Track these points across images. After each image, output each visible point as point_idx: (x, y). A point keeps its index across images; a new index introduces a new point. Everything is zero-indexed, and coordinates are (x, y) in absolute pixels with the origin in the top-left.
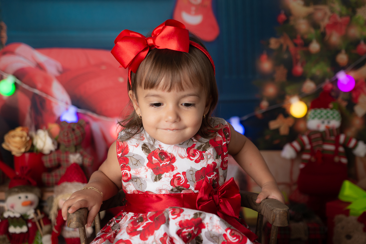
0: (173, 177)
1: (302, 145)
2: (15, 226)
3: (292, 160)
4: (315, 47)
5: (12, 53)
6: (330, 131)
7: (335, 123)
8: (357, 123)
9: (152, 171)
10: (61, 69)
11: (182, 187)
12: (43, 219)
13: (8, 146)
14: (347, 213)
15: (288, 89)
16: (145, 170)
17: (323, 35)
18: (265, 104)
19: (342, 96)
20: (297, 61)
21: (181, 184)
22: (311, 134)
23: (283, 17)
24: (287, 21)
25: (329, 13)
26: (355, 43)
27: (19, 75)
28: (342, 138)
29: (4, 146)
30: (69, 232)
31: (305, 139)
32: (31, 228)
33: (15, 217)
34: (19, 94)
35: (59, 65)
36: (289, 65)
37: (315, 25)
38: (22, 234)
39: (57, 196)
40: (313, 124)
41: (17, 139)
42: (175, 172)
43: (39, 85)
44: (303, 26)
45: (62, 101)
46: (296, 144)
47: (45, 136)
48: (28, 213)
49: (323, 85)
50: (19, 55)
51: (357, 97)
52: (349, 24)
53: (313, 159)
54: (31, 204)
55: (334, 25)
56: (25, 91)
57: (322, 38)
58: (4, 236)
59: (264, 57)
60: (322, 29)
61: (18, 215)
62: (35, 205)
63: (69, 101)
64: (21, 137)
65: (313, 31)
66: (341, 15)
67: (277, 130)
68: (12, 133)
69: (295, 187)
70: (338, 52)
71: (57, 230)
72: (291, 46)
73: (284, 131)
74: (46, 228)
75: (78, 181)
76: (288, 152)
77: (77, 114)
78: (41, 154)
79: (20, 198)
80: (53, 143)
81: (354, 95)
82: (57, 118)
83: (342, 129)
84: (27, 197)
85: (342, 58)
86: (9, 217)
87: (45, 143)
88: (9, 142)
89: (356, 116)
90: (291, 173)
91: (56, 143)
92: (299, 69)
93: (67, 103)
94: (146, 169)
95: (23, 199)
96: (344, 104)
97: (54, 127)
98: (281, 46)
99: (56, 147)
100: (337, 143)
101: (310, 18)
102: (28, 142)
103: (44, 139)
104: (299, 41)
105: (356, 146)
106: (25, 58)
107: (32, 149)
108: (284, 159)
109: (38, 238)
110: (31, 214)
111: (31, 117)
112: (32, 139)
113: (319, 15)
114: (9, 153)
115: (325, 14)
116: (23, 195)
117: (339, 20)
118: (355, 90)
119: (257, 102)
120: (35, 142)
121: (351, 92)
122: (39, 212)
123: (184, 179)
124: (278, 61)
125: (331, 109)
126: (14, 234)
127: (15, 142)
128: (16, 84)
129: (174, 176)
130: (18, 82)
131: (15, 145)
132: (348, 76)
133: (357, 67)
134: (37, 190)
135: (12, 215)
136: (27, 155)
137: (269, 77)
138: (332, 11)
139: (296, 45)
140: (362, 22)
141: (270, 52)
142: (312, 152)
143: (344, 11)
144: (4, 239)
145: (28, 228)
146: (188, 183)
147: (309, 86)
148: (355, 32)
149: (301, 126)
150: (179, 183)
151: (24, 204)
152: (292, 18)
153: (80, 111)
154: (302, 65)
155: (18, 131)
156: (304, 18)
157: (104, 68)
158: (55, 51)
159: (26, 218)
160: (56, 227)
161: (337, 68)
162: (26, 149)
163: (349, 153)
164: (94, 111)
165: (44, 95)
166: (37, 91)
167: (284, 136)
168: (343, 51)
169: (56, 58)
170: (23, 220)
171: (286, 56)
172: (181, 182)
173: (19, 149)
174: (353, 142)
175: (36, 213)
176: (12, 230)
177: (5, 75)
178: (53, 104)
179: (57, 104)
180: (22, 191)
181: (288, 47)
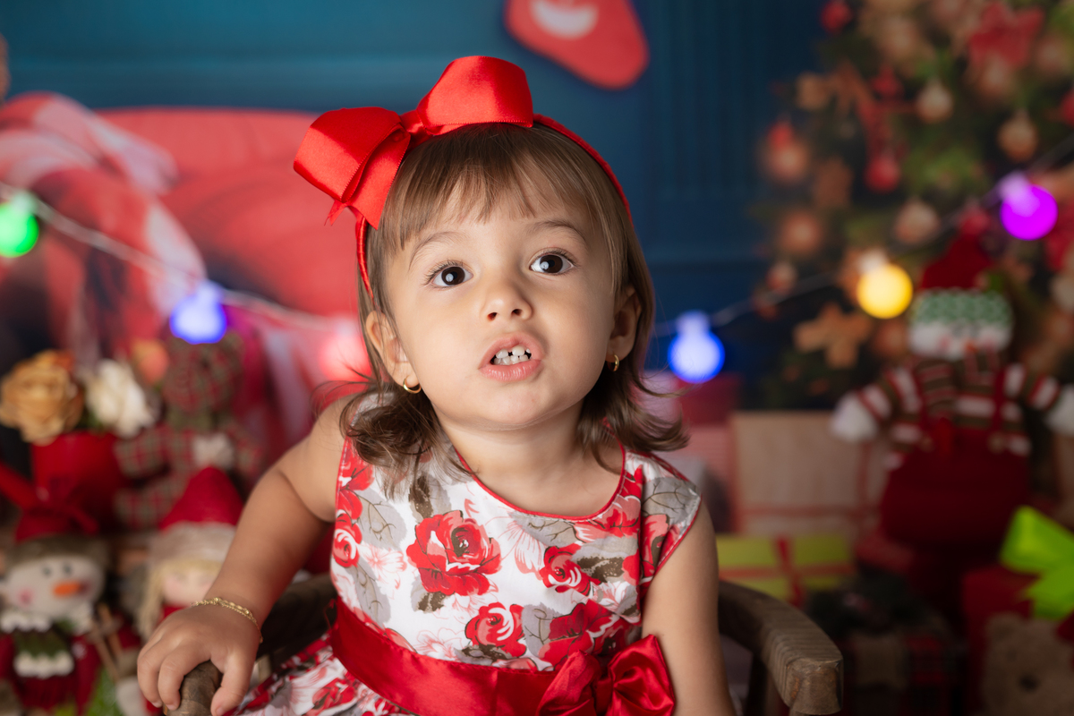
0: (476, 614)
1: (895, 398)
2: (35, 654)
3: (865, 446)
4: (936, 101)
5: (23, 123)
6: (979, 357)
7: (994, 334)
8: (1061, 329)
9: (417, 573)
10: (171, 171)
11: (500, 650)
12: (118, 631)
14: (1025, 609)
15: (856, 230)
16: (400, 565)
17: (961, 66)
18: (783, 275)
19: (1015, 250)
20: (881, 144)
21: (500, 639)
22: (922, 366)
23: (839, 10)
24: (851, 25)
26: (1057, 90)
27: (49, 190)
28: (1014, 379)
31: (904, 381)
32: (83, 660)
33: (33, 630)
34: (50, 247)
35: (167, 160)
36: (858, 156)
37: (936, 35)
38: (55, 679)
40: (929, 337)
41: (41, 393)
42: (487, 599)
43: (109, 220)
44: (900, 40)
45: (177, 269)
46: (876, 397)
47: (124, 381)
48: (74, 618)
49: (959, 219)
50: (48, 131)
51: (1061, 253)
52: (1040, 33)
53: (927, 442)
54: (81, 588)
55: (994, 36)
57: (959, 76)
58: (4, 685)
59: (782, 132)
60: (958, 50)
61: (41, 623)
62: (93, 594)
63: (198, 268)
64: (53, 388)
65: (929, 53)
66: (1017, 5)
67: (819, 355)
68: (25, 373)
69: (872, 522)
70: (1003, 115)
72: (865, 101)
73: (841, 353)
74: (127, 659)
76: (852, 420)
78: (109, 436)
79: (47, 572)
80: (149, 403)
81: (1052, 249)
82: (160, 320)
83: (1014, 352)
84: (68, 569)
85: (1019, 135)
86: (17, 631)
87: (121, 404)
88: (15, 402)
89: (1056, 307)
90: (863, 479)
91: (156, 403)
92: (887, 169)
93: (192, 276)
94: (401, 559)
95: (57, 575)
96: (1021, 275)
97: (150, 354)
98: (833, 101)
99: (155, 416)
100: (998, 394)
101: (921, 14)
102: (71, 402)
103: (119, 392)
104: (889, 85)
105: (1055, 402)
106: (66, 138)
107: (84, 423)
108: (841, 443)
110: (81, 616)
111: (86, 314)
112: (82, 389)
113: (950, 5)
115: (969, 2)
116: (55, 565)
117: (1010, 18)
118: (1056, 230)
119: (759, 270)
120: (91, 405)
121: (1042, 240)
122: (105, 612)
123: (511, 625)
124: (824, 146)
125: (984, 291)
126: (34, 680)
127: (33, 404)
128: (38, 218)
129: (484, 611)
130: (47, 213)
131: (34, 411)
132: (1036, 191)
133: (1063, 163)
134: (99, 548)
135: (25, 623)
136: (69, 441)
137: (796, 195)
139: (878, 97)
141: (800, 119)
142: (923, 420)
144: (4, 694)
145: (75, 661)
146: (522, 641)
147: (918, 220)
148: (1057, 56)
149: (892, 339)
150: (492, 635)
151: (61, 591)
152: (866, 16)
153: (230, 298)
154: (898, 158)
155: (44, 367)
156: (904, 14)
158: (153, 119)
159: (66, 631)
161: (1001, 164)
162: (66, 423)
163: (1036, 423)
164: (272, 297)
165: (121, 251)
166: (101, 241)
167: (840, 370)
168: (1022, 114)
169: (159, 140)
170: (59, 636)
171: (846, 130)
172: (500, 631)
173: (45, 422)
174: (1046, 392)
175: (96, 616)
176: (27, 665)
177: (6, 190)
178: (149, 280)
179: (159, 280)
180: (55, 553)
181: (853, 104)
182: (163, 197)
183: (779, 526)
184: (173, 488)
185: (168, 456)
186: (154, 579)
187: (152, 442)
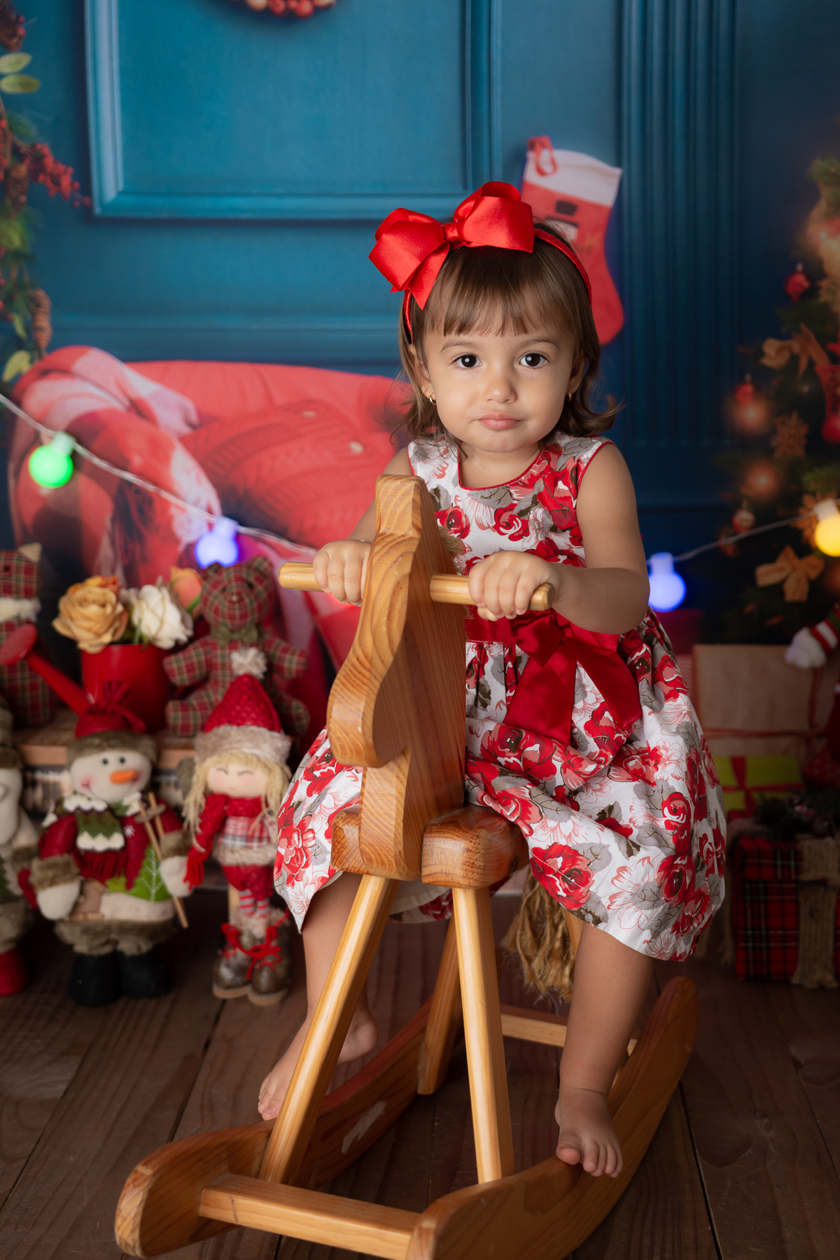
2: (93, 834)
3: (815, 672)
5: (65, 371)
10: (194, 417)
12: (162, 815)
13: (68, 628)
15: (811, 479)
18: (744, 517)
20: (837, 402)
23: (800, 281)
24: (812, 291)
27: (84, 431)
29: (58, 625)
30: (232, 852)
32: (132, 838)
33: (92, 810)
34: (83, 480)
35: (190, 405)
36: (815, 413)
38: (109, 853)
39: (204, 760)
41: (94, 610)
43: (137, 461)
45: (196, 504)
46: (823, 629)
47: (162, 600)
48: (126, 802)
50: (84, 378)
54: (135, 778)
56: (97, 475)
58: (67, 857)
61: (100, 806)
62: (142, 783)
63: (216, 505)
64: (103, 606)
67: (778, 588)
68: (78, 592)
69: (820, 745)
71: (202, 846)
72: (823, 362)
73: (795, 591)
74: (170, 840)
75: (257, 723)
76: (804, 650)
77: (238, 538)
78: (154, 653)
79: (105, 762)
80: (183, 621)
82: (181, 548)
84: (122, 761)
86: (78, 809)
87: (162, 622)
88: (72, 619)
90: (812, 705)
91: (190, 622)
93: (210, 511)
95: (114, 766)
97: (187, 580)
98: (794, 359)
99: (190, 633)
102: (118, 617)
103: (159, 611)
106: (99, 386)
107: (128, 636)
108: (794, 668)
109: (150, 865)
110: (132, 803)
111: (113, 542)
112: (128, 608)
114: (71, 643)
116: (112, 756)
119: (726, 513)
120: (135, 620)
122: (151, 797)
124: (784, 403)
126: (91, 854)
127: (88, 619)
128: (74, 456)
130: (80, 449)
131: (87, 624)
134: (147, 743)
135: (86, 805)
136: (116, 650)
137: (758, 446)
139: (834, 359)
141: (762, 377)
144: (67, 866)
145: (126, 839)
151: (117, 779)
152: (824, 284)
153: (243, 530)
155: (92, 588)
157: (310, 414)
158: (179, 368)
159: (119, 813)
160: (198, 838)
162: (114, 635)
164: (282, 534)
165: (150, 488)
166: (129, 477)
167: (795, 605)
169: (182, 391)
170: (114, 817)
171: (806, 389)
173: (98, 635)
175: (145, 801)
176: (85, 842)
177: (44, 431)
178: (173, 511)
179: (183, 510)
180: (112, 747)
181: (811, 363)
182: (184, 440)
183: (737, 747)
184: (213, 696)
185: (210, 665)
186: (199, 770)
187: (196, 654)
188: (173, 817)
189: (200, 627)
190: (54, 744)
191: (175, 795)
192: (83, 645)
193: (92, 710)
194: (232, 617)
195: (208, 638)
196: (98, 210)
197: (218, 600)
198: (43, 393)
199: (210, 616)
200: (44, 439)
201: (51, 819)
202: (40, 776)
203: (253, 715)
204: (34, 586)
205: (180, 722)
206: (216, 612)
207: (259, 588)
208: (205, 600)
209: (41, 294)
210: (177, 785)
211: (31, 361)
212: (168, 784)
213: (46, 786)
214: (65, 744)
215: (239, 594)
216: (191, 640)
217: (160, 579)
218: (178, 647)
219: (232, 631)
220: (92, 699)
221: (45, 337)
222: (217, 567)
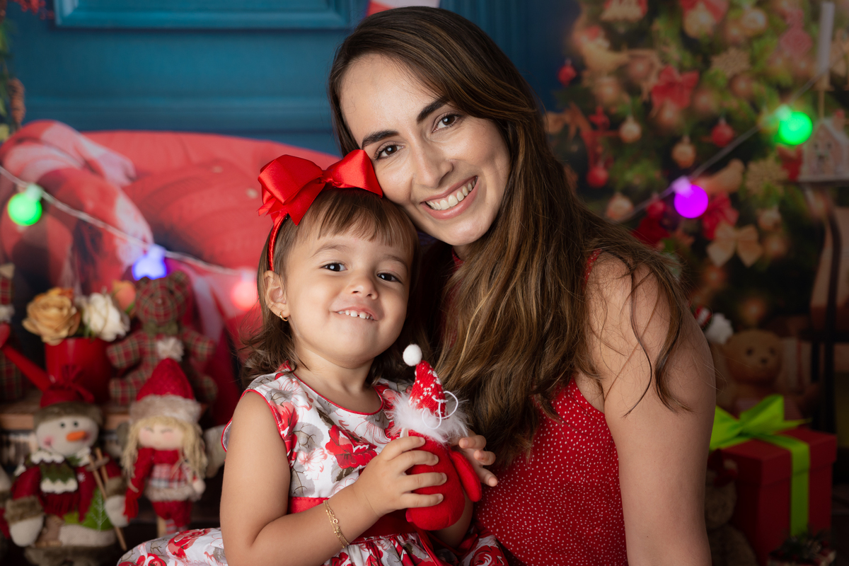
2: (53, 480)
4: (631, 130)
5: (35, 140)
8: (714, 278)
10: (132, 172)
12: (107, 465)
13: (34, 326)
17: (648, 106)
19: (683, 225)
20: (597, 157)
23: (569, 71)
24: (577, 79)
25: (659, 65)
26: (709, 123)
27: (50, 183)
29: (27, 325)
32: (84, 483)
33: (53, 462)
34: (49, 220)
35: (129, 164)
36: (582, 165)
37: (631, 88)
38: (66, 494)
39: (135, 422)
41: (53, 312)
43: (90, 205)
44: (608, 90)
45: (135, 236)
47: (106, 305)
48: (79, 455)
49: (646, 205)
50: (50, 144)
51: (713, 227)
52: (697, 87)
54: (85, 437)
55: (668, 88)
56: (60, 216)
57: (646, 114)
58: (33, 498)
60: (645, 96)
61: (59, 459)
62: (91, 441)
63: (149, 236)
64: (61, 308)
65: (626, 98)
66: (682, 69)
68: (42, 300)
70: (676, 140)
72: (586, 129)
74: (113, 483)
75: (175, 393)
77: (166, 261)
78: (99, 344)
79: (63, 425)
80: (122, 320)
81: (707, 225)
82: (124, 269)
84: (76, 424)
85: (684, 152)
86: (42, 461)
87: (106, 321)
88: (37, 319)
89: (711, 264)
91: (127, 320)
92: (601, 173)
93: (144, 241)
95: (69, 427)
96: (688, 241)
97: (125, 290)
98: (566, 128)
99: (127, 328)
101: (621, 72)
102: (72, 317)
103: (104, 312)
104: (601, 119)
105: (709, 322)
106: (61, 150)
107: (81, 332)
109: (97, 503)
110: (84, 456)
111: (73, 266)
112: (80, 311)
113: (639, 68)
114: (36, 339)
115: (652, 66)
116: (68, 421)
117: (678, 78)
118: (708, 214)
120: (86, 318)
121: (700, 219)
122: (98, 452)
126: (52, 495)
127: (49, 318)
128: (43, 202)
130: (48, 197)
131: (49, 323)
132: (694, 187)
133: (713, 170)
134: (95, 411)
135: (47, 458)
136: (71, 342)
138: (665, 61)
139: (594, 126)
140: (722, 82)
143: (688, 60)
144: (32, 505)
145: (79, 483)
147: (620, 206)
148: (708, 101)
151: (72, 438)
152: (586, 74)
153: (170, 255)
154: (606, 167)
155: (54, 296)
156: (610, 74)
157: (217, 169)
158: (121, 137)
159: (74, 464)
160: (133, 481)
161: (674, 171)
162: (69, 330)
164: (198, 256)
165: (100, 224)
166: (84, 216)
168: (686, 139)
169: (123, 151)
170: (69, 467)
171: (574, 148)
173: (57, 330)
174: (704, 314)
175: (93, 455)
176: (47, 486)
177: (20, 184)
178: (117, 242)
179: (124, 241)
180: (68, 413)
181: (578, 131)
182: (125, 190)
184: (144, 374)
185: (142, 352)
186: (132, 430)
187: (131, 344)
188: (114, 466)
189: (135, 325)
190: (24, 413)
191: (116, 449)
192: (46, 339)
193: (53, 387)
194: (157, 316)
195: (141, 333)
196: (59, 21)
197: (148, 304)
198: (20, 156)
199: (142, 316)
200: (20, 189)
201: (21, 469)
202: (13, 438)
203: (173, 388)
204: (9, 296)
205: (119, 395)
206: (146, 312)
207: (178, 294)
208: (137, 303)
209: (17, 83)
210: (117, 442)
211: (10, 132)
212: (111, 441)
213: (18, 445)
214: (33, 413)
215: (163, 299)
216: (128, 334)
217: (105, 290)
218: (119, 339)
219: (159, 325)
220: (53, 379)
221: (20, 114)
222: (146, 279)
